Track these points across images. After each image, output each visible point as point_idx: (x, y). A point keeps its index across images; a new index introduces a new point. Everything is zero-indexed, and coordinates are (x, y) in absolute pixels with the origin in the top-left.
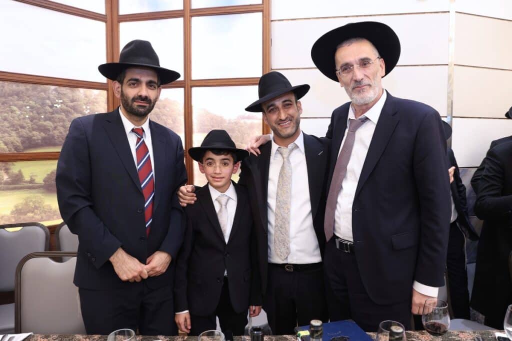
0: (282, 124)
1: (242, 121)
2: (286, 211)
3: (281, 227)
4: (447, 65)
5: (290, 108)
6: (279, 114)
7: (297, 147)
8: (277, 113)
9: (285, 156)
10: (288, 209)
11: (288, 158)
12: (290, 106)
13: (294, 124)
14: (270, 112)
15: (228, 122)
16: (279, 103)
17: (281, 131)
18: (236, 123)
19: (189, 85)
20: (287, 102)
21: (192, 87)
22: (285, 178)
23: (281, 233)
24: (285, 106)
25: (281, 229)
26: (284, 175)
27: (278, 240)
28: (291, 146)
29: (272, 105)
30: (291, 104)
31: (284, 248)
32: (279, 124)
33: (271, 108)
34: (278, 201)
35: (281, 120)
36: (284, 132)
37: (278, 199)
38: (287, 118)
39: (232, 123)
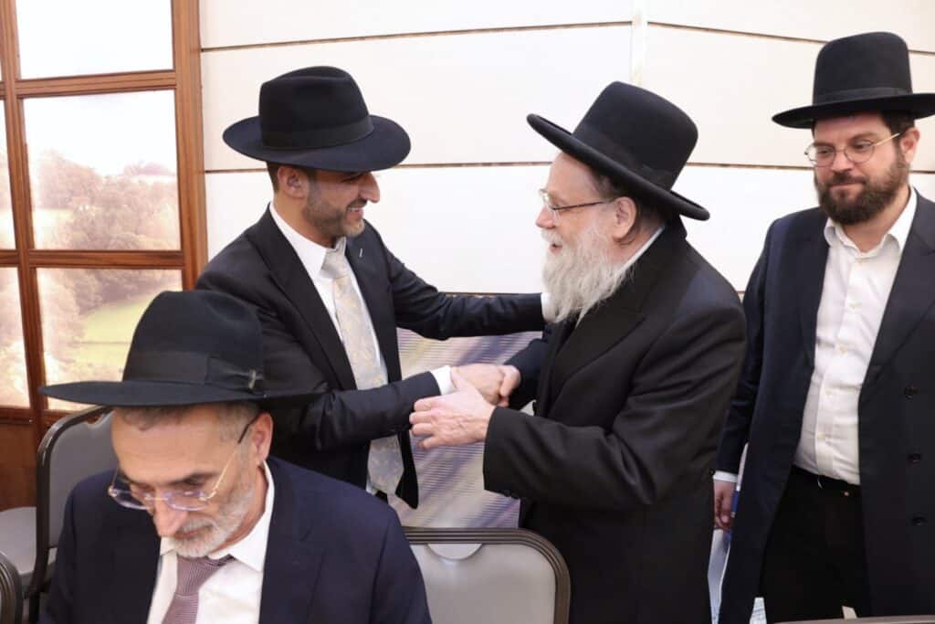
1: (135, 180)
4: (630, 23)
15: (104, 181)
18: (123, 185)
19: (15, 92)
21: (21, 97)
39: (114, 184)
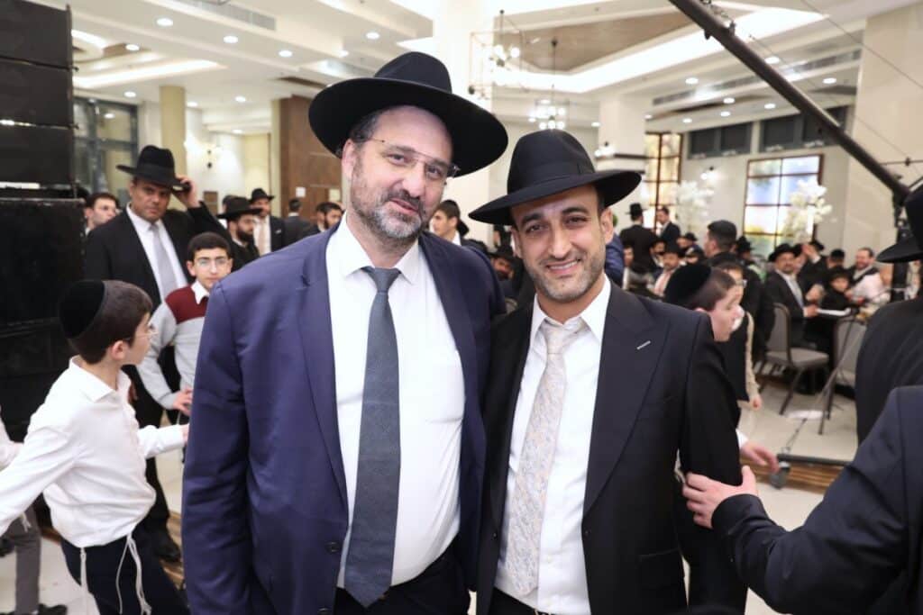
0: (553, 268)
2: (539, 485)
3: (523, 520)
5: (581, 227)
6: (551, 240)
7: (585, 327)
8: (546, 237)
9: (554, 348)
10: (544, 482)
11: (559, 353)
12: (581, 223)
13: (585, 269)
14: (528, 231)
16: (551, 212)
17: (550, 283)
20: (576, 214)
22: (547, 403)
23: (523, 534)
24: (567, 222)
25: (522, 524)
26: (545, 396)
27: (515, 548)
28: (572, 324)
29: (535, 217)
30: (584, 220)
31: (527, 570)
32: (548, 267)
33: (533, 223)
34: (524, 457)
35: (552, 257)
36: (556, 288)
37: (527, 450)
38: (568, 254)
